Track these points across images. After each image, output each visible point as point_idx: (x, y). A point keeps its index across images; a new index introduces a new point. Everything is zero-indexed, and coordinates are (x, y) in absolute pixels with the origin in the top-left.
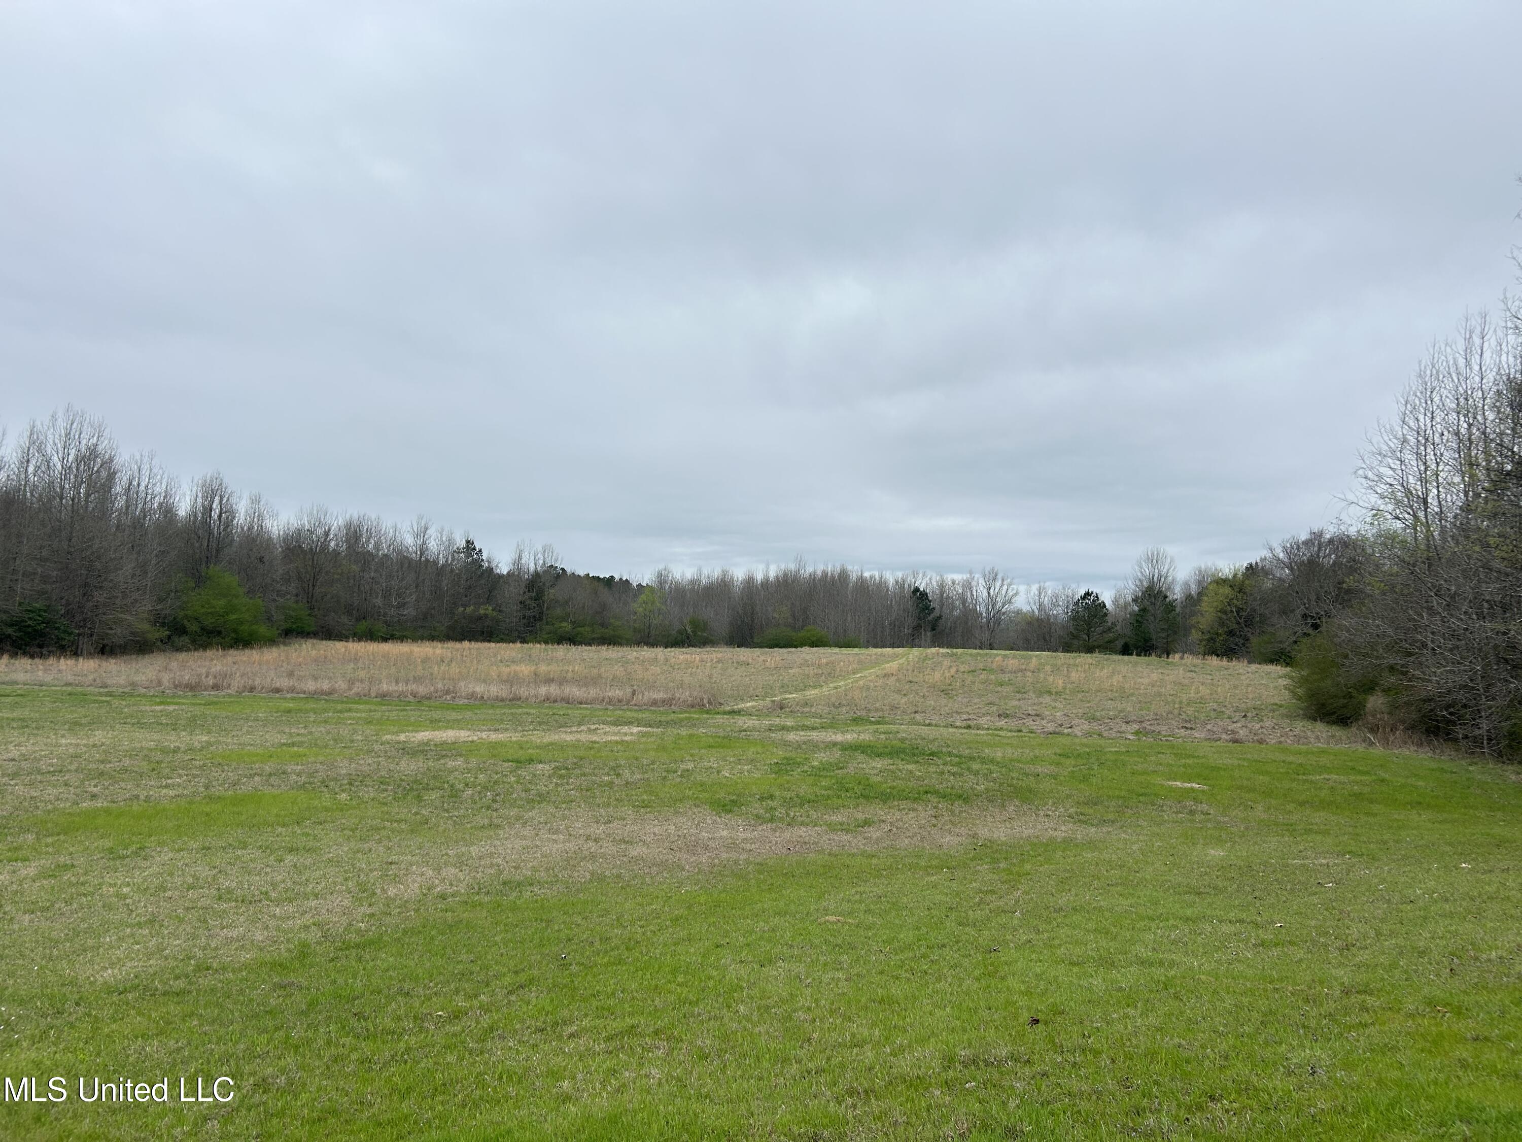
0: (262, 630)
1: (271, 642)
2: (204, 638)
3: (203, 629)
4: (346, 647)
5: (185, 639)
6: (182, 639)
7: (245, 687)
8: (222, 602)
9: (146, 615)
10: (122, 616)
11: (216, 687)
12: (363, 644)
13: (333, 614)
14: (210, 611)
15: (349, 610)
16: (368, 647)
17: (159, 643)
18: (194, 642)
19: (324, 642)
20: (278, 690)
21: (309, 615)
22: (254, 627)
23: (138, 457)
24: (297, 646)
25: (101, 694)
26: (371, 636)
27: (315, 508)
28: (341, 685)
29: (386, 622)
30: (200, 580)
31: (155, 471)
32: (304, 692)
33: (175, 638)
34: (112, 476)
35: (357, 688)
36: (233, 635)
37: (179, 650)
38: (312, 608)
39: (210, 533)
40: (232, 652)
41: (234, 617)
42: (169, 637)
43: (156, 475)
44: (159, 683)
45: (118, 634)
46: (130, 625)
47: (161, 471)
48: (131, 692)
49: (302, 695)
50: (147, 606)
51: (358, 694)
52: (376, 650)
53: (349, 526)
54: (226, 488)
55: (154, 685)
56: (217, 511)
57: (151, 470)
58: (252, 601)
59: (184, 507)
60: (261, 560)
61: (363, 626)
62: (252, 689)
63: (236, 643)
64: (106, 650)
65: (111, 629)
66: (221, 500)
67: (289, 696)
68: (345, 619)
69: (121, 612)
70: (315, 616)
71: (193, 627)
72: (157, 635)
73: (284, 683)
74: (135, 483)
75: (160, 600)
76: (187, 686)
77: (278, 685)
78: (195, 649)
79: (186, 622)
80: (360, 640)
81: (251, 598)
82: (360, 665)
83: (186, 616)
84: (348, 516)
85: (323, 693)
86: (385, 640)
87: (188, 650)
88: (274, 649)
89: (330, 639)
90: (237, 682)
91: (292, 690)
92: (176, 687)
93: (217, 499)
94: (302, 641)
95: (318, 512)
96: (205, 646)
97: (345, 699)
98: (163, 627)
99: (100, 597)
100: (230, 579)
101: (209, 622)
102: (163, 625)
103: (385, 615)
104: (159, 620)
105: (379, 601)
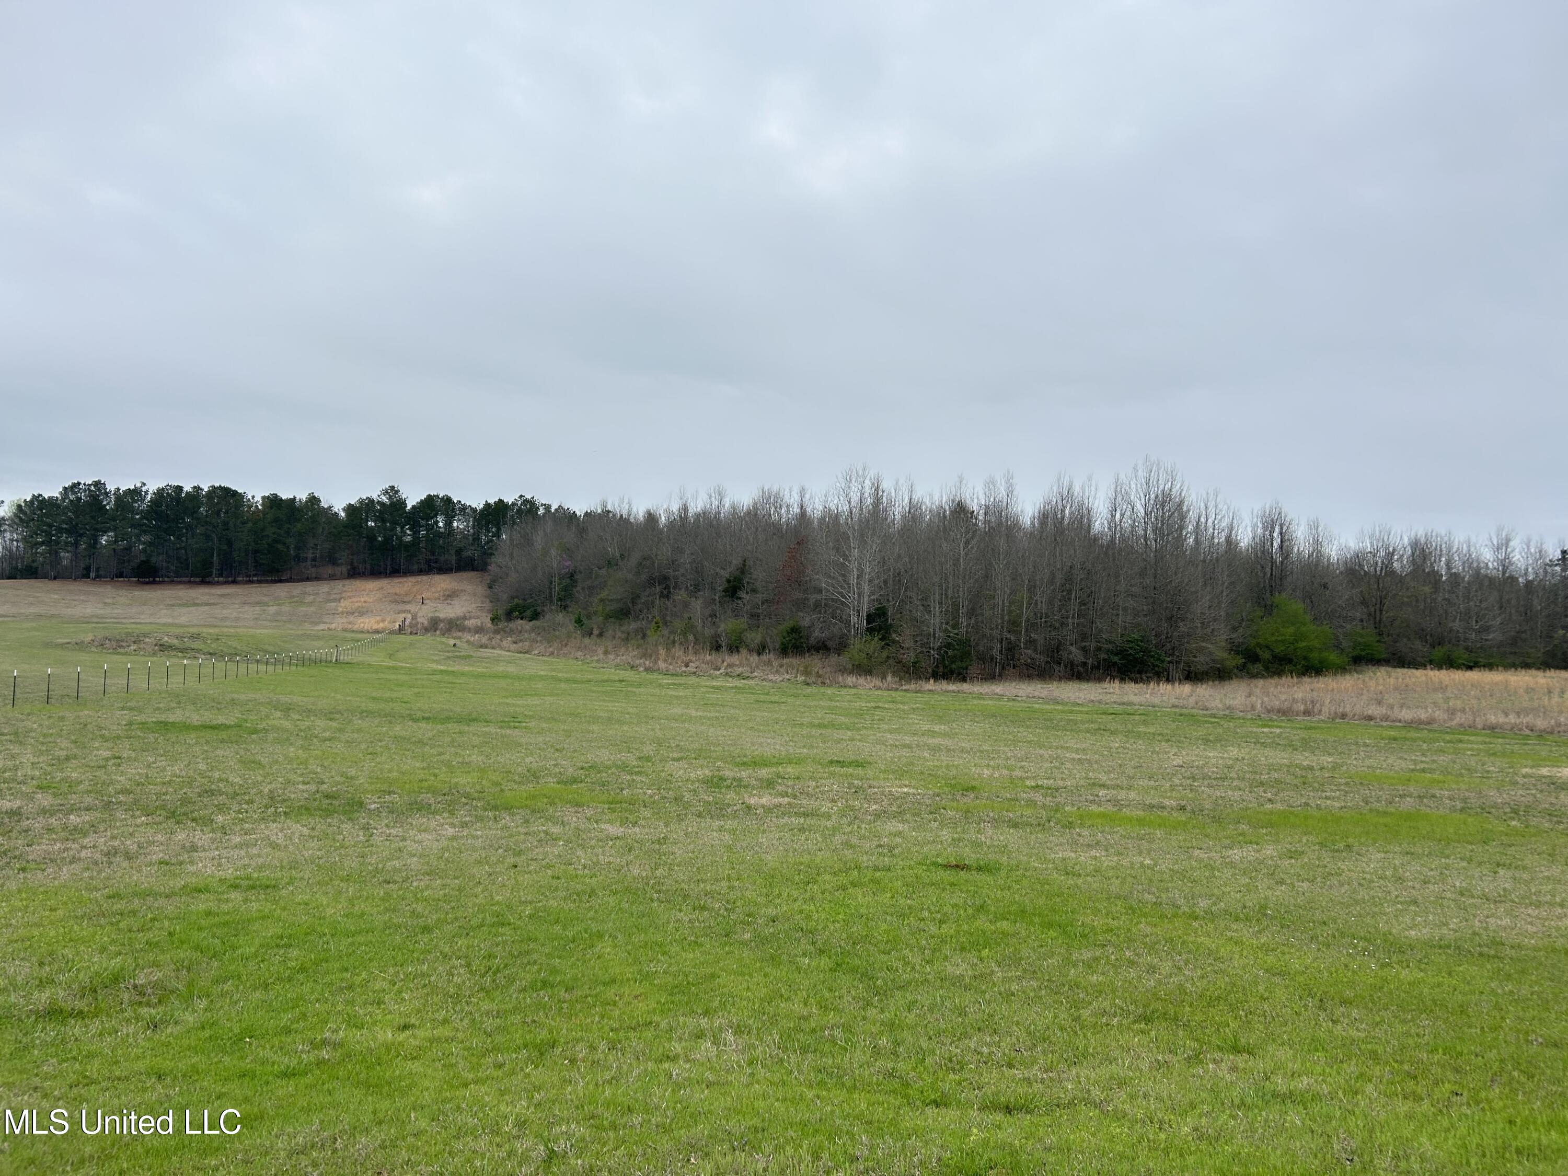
0: (1333, 657)
1: (1342, 669)
2: (1276, 665)
3: (1274, 657)
4: (1426, 675)
5: (1259, 667)
6: (1256, 666)
7: (1336, 713)
8: (1291, 630)
9: (1223, 644)
10: (1204, 644)
11: (1307, 713)
12: (1444, 672)
13: (1405, 640)
14: (1280, 638)
15: (1422, 634)
16: (1452, 676)
17: (1235, 671)
18: (1267, 669)
19: (1399, 670)
20: (1370, 718)
21: (1378, 641)
22: (1325, 654)
23: (1205, 496)
24: (1372, 674)
25: (1205, 716)
26: (1449, 663)
27: (1377, 529)
28: (1440, 715)
29: (1467, 648)
30: (1269, 609)
31: (1220, 506)
32: (1400, 721)
33: (1250, 666)
34: (1183, 517)
35: (1459, 719)
36: (1303, 662)
37: (1254, 676)
38: (1380, 634)
39: (1273, 562)
40: (1306, 679)
41: (1304, 644)
42: (1244, 665)
43: (1221, 510)
44: (1253, 707)
45: (1201, 662)
46: (1211, 653)
47: (1226, 506)
48: (1230, 715)
49: (1398, 724)
50: (1223, 635)
51: (1461, 725)
52: (1462, 678)
53: (1415, 544)
54: (1285, 516)
55: (1249, 709)
56: (1279, 540)
57: (1216, 506)
58: (1319, 628)
59: (1245, 538)
60: (1325, 586)
61: (1439, 652)
62: (1344, 716)
63: (1307, 671)
64: (1192, 676)
65: (1195, 657)
66: (1282, 529)
67: (1384, 724)
68: (1418, 645)
69: (1203, 641)
70: (1385, 642)
71: (1266, 655)
72: (1234, 663)
73: (1374, 710)
74: (1203, 520)
75: (1234, 629)
76: (1279, 711)
77: (1370, 712)
78: (1272, 677)
79: (1258, 650)
80: (1440, 668)
81: (1318, 626)
82: (1449, 694)
83: (1258, 645)
84: (1413, 536)
85: (1420, 722)
86: (1470, 668)
87: (1263, 677)
88: (1348, 677)
89: (1403, 667)
90: (1328, 709)
91: (1386, 718)
92: (1269, 711)
93: (1277, 530)
94: (1374, 668)
95: (1380, 532)
96: (1279, 673)
97: (1449, 730)
98: (1238, 654)
99: (1183, 628)
100: (1297, 606)
101: (1279, 649)
102: (1237, 653)
103: (1466, 640)
104: (1235, 648)
105: (1457, 625)
